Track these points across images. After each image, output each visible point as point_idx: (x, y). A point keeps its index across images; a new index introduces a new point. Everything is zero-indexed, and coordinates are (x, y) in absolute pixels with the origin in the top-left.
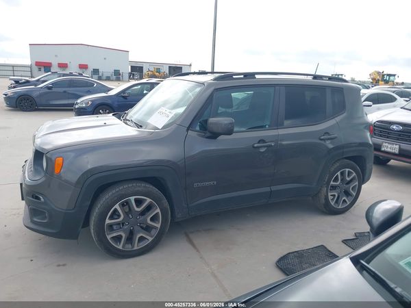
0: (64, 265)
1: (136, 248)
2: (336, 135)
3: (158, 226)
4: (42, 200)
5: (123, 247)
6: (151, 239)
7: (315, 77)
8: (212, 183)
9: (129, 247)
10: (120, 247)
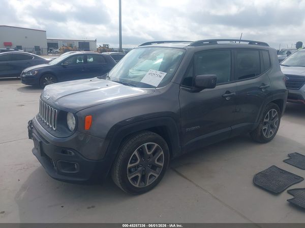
0: (93, 207)
1: (148, 184)
2: (268, 85)
3: (162, 165)
4: (73, 154)
5: (139, 185)
6: (157, 176)
7: (251, 43)
8: (197, 127)
9: (143, 185)
10: (137, 186)
